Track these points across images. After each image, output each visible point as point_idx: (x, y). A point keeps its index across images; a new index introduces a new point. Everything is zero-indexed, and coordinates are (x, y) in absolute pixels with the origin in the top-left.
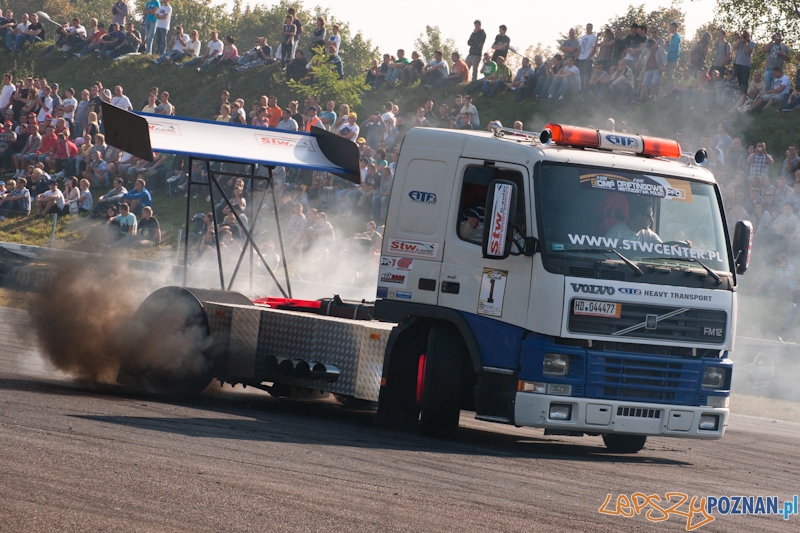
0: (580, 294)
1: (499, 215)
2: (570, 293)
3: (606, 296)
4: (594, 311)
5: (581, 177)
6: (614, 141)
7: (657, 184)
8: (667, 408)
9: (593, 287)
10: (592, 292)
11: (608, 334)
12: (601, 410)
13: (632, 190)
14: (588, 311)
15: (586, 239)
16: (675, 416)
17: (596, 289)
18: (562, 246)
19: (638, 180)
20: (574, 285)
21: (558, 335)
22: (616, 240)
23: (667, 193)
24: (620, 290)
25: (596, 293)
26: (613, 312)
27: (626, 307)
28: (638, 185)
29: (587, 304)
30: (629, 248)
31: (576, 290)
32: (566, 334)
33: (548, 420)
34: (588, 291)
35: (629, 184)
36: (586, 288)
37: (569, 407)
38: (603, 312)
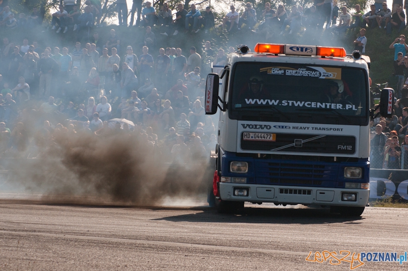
0: (248, 129)
1: (209, 92)
2: (241, 129)
3: (265, 130)
4: (257, 138)
5: (261, 69)
6: (296, 50)
7: (315, 71)
8: (314, 189)
9: (256, 126)
10: (256, 128)
11: (269, 150)
12: (267, 190)
13: (296, 75)
14: (253, 138)
15: (256, 101)
16: (320, 193)
17: (258, 127)
18: (240, 105)
19: (302, 69)
20: (243, 125)
21: (235, 151)
22: (278, 101)
23: (322, 74)
24: (275, 126)
25: (259, 128)
26: (271, 138)
27: (279, 136)
28: (301, 72)
29: (252, 135)
30: (286, 104)
31: (245, 127)
32: (240, 151)
33: (233, 197)
34: (252, 128)
35: (294, 71)
36: (251, 127)
37: (247, 189)
38: (263, 139)
